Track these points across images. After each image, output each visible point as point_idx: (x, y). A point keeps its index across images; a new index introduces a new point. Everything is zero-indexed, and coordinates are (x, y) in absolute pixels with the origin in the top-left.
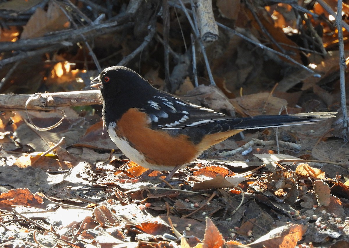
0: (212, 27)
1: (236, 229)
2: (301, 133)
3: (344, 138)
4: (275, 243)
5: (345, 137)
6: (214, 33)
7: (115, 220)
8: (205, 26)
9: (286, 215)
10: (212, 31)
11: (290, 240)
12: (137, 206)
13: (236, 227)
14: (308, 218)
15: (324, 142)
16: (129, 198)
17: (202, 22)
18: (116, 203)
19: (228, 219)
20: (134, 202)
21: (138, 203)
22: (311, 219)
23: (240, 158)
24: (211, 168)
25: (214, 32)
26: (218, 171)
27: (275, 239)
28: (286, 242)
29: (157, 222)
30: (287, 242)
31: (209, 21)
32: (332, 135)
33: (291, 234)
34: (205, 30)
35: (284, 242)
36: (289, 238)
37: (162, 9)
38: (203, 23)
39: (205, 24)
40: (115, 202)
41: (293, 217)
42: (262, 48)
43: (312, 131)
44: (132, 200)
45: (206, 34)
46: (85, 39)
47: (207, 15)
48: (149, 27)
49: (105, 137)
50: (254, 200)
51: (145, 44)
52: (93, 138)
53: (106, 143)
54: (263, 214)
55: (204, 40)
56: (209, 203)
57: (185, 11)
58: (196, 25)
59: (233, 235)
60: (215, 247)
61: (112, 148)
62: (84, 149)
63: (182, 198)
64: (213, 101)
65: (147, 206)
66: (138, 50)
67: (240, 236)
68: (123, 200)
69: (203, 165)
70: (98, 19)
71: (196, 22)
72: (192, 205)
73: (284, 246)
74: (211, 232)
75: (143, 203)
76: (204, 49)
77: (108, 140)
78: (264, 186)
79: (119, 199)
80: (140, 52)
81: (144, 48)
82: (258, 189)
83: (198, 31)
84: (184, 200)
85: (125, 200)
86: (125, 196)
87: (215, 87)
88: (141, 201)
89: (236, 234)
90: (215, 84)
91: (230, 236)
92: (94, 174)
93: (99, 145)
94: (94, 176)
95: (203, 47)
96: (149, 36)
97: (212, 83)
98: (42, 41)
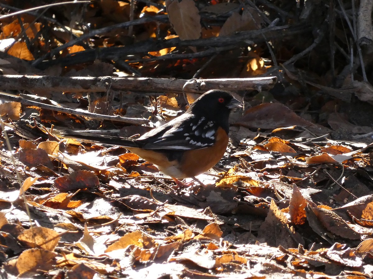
0: (368, 32)
1: (335, 197)
6: (369, 38)
8: (362, 31)
10: (367, 36)
12: (256, 174)
13: (334, 195)
16: (252, 168)
17: (361, 28)
19: (330, 188)
20: (255, 171)
21: (258, 172)
23: (369, 140)
24: (336, 147)
26: (341, 150)
27: (359, 205)
30: (370, 209)
31: (366, 27)
34: (362, 35)
35: (367, 208)
37: (328, 16)
38: (361, 29)
39: (362, 30)
40: (240, 170)
44: (254, 169)
45: (362, 38)
46: (266, 39)
47: (365, 23)
48: (318, 31)
49: (260, 118)
50: (355, 174)
51: (314, 45)
52: (252, 119)
53: (260, 124)
54: (359, 185)
55: (360, 44)
56: (317, 174)
57: (347, 18)
58: (355, 31)
59: (331, 201)
60: (300, 209)
61: (264, 127)
62: (241, 128)
63: (296, 169)
64: (363, 94)
65: (265, 174)
66: (307, 50)
67: (337, 202)
68: (247, 169)
69: (332, 144)
70: (274, 22)
71: (355, 28)
72: (302, 175)
73: (367, 212)
74: (297, 196)
75: (262, 172)
76: (360, 51)
77: (262, 121)
78: (368, 162)
79: (244, 167)
80: (309, 52)
81: (314, 49)
82: (362, 165)
83: (356, 36)
84: (297, 171)
85: (249, 169)
86: (249, 166)
87: (367, 83)
88: (260, 170)
89: (334, 200)
90: (367, 80)
91: (329, 202)
92: (234, 147)
93: (254, 125)
94: (233, 149)
95: (360, 49)
96: (318, 39)
97: (365, 80)
98: (229, 39)
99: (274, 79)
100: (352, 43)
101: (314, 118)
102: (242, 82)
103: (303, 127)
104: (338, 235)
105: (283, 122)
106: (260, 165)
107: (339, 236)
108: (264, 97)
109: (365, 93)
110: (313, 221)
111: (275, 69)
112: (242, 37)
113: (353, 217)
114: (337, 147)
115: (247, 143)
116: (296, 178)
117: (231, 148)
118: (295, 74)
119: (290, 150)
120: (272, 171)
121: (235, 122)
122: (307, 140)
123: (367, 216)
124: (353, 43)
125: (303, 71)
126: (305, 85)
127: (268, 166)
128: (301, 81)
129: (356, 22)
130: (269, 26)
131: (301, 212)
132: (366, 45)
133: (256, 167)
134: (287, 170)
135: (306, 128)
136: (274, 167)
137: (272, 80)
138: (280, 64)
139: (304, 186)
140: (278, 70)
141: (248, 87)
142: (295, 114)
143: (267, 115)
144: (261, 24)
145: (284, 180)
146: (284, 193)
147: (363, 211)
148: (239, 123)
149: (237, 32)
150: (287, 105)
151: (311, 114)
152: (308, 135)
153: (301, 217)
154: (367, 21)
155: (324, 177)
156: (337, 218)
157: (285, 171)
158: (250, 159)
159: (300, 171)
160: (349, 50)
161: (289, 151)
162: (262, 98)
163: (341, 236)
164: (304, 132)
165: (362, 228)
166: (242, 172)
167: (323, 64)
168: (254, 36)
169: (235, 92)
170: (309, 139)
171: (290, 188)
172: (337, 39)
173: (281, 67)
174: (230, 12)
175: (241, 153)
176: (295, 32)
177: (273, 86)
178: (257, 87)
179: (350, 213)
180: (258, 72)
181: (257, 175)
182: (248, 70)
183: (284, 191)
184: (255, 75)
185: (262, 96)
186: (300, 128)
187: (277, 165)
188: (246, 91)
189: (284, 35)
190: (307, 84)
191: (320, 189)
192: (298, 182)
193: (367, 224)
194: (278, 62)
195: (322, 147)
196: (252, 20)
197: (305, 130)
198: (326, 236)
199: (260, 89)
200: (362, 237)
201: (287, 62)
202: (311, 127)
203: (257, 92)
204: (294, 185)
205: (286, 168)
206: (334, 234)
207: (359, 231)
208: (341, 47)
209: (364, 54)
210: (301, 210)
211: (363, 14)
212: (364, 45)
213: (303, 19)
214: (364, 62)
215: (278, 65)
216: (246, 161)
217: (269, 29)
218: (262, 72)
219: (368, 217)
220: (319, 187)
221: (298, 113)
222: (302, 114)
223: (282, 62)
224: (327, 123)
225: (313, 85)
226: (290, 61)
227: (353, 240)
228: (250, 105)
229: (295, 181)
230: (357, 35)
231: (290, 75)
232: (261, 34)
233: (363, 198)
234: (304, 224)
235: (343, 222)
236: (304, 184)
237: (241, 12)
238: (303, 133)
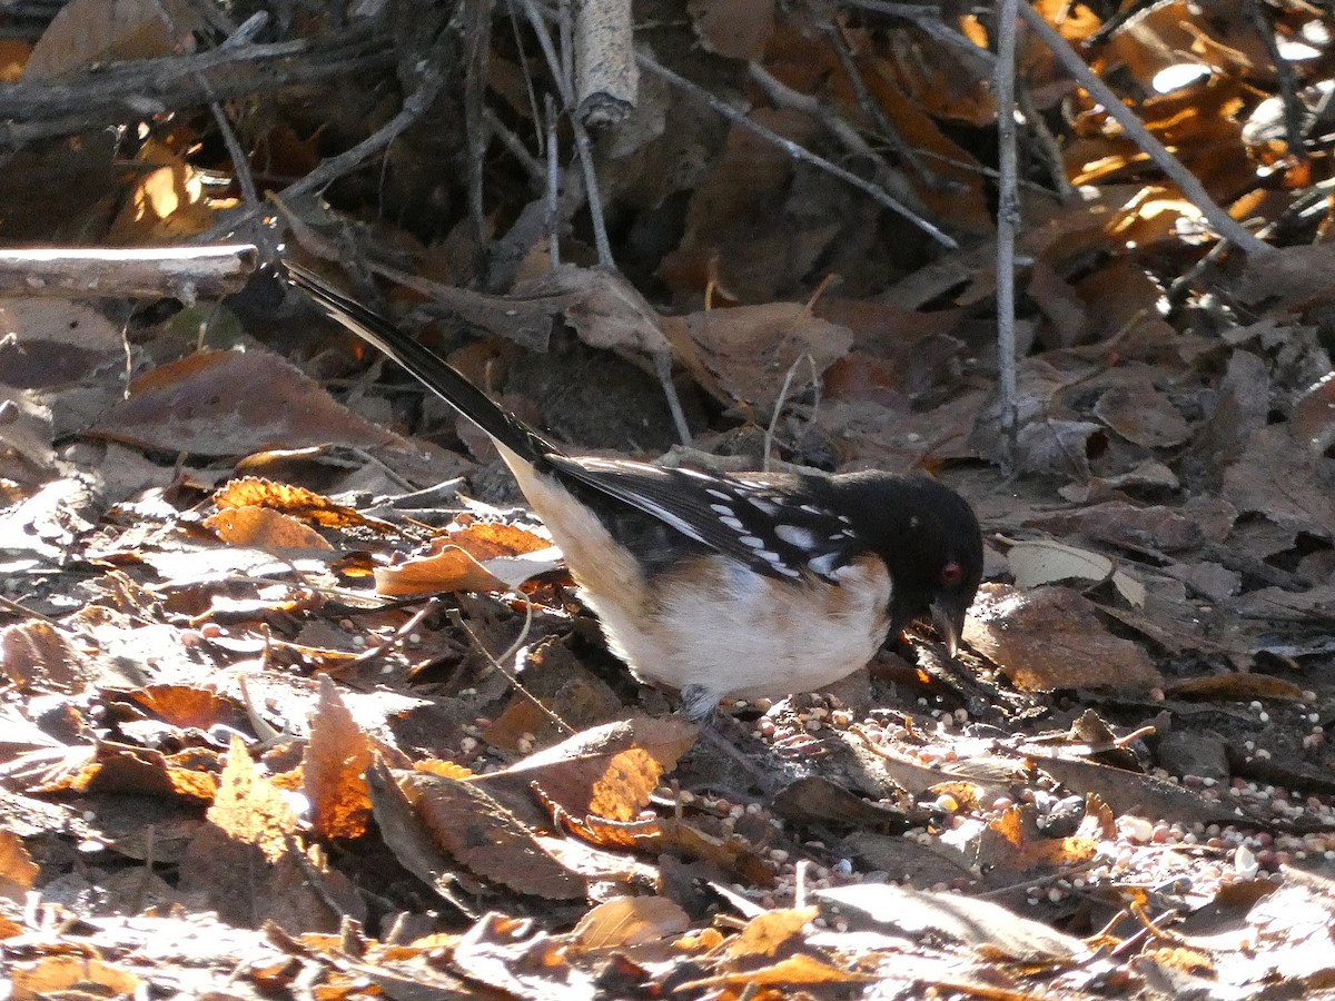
0: (617, 74)
1: (482, 727)
2: (878, 439)
3: (1002, 464)
4: (579, 776)
5: (1006, 460)
6: (618, 97)
7: (74, 673)
8: (593, 70)
10: (613, 90)
11: (634, 768)
12: (175, 635)
13: (481, 720)
16: (157, 608)
17: (589, 56)
18: (113, 621)
19: (464, 692)
20: (170, 620)
21: (181, 625)
22: (749, 709)
24: (492, 531)
25: (619, 92)
26: (512, 542)
27: (580, 761)
28: (617, 773)
29: (214, 687)
30: (623, 776)
31: (610, 54)
32: (972, 454)
33: (638, 750)
34: (593, 84)
35: (610, 776)
36: (630, 763)
37: (462, 7)
38: (591, 60)
39: (594, 64)
40: (110, 617)
42: (796, 155)
43: (913, 436)
44: (166, 614)
45: (594, 96)
46: (210, 93)
47: (608, 36)
48: (421, 65)
49: (187, 413)
50: (568, 636)
51: (402, 121)
52: (150, 414)
53: (187, 433)
54: (578, 681)
55: (585, 119)
56: (415, 638)
57: (535, 17)
58: (568, 68)
59: (469, 743)
60: (345, 774)
61: (205, 447)
62: (112, 449)
63: (332, 615)
64: (598, 318)
65: (208, 634)
66: (376, 139)
67: (491, 750)
68: (136, 611)
69: (477, 518)
70: (245, 26)
71: (567, 58)
72: (358, 640)
73: (610, 788)
74: (333, 722)
75: (198, 626)
76: (586, 148)
77: (196, 424)
79: (125, 608)
80: (383, 148)
81: (402, 135)
83: (570, 88)
84: (336, 622)
85: (143, 612)
86: (145, 599)
87: (612, 274)
88: (191, 619)
89: (480, 741)
90: (611, 262)
91: (458, 748)
92: (84, 526)
93: (165, 438)
94: (80, 535)
95: (583, 140)
96: (418, 95)
97: (602, 261)
98: (63, 92)
99: (245, 257)
100: (552, 113)
101: (403, 413)
102: (116, 265)
103: (358, 451)
104: (498, 880)
105: (278, 428)
106: (192, 599)
107: (503, 886)
108: (203, 327)
109: (602, 314)
110: (400, 827)
111: (248, 215)
112: (118, 84)
113: (556, 812)
114: (496, 532)
115: (137, 511)
116: (335, 653)
117: (73, 530)
118: (327, 232)
119: (310, 540)
120: (235, 622)
121: (87, 426)
122: (376, 500)
123: (610, 807)
124: (556, 116)
125: (360, 224)
126: (368, 280)
127: (222, 604)
128: (352, 263)
129: (572, 35)
130: (226, 45)
131: (351, 789)
132: (610, 123)
133: (171, 606)
134: (296, 621)
135: (370, 452)
136: (246, 605)
137: (239, 261)
138: (269, 194)
139: (360, 685)
140: (262, 216)
141: (143, 285)
142: (327, 396)
143: (215, 401)
144: (196, 34)
145: (285, 658)
146: (277, 713)
147: (595, 785)
148: (102, 431)
149: (96, 66)
150: (294, 361)
151: (393, 398)
152: (381, 480)
153: (352, 809)
154: (613, 29)
155: (442, 647)
156: (491, 814)
157: (285, 624)
158: (150, 573)
159: (349, 624)
160: (540, 142)
161: (302, 543)
162: (197, 331)
163: (510, 883)
164: (366, 468)
165: (593, 855)
166: (116, 624)
167: (438, 196)
168: (162, 81)
169: (89, 304)
170: (385, 497)
171: (305, 692)
172: (492, 98)
173: (272, 205)
175: (113, 549)
176: (330, 68)
177: (242, 285)
178: (176, 287)
179: (543, 793)
180: (179, 224)
181: (178, 639)
182: (139, 216)
183: (277, 708)
184: (166, 235)
185: (199, 321)
186: (349, 456)
187: (258, 597)
188: (132, 300)
189: (283, 78)
190: (378, 278)
191: (424, 695)
192: (340, 668)
193: (612, 836)
194: (261, 187)
195: (438, 530)
196: (158, 17)
197: (365, 462)
198: (453, 886)
199: (188, 294)
200: (594, 892)
201: (296, 188)
202: (391, 448)
203: (176, 305)
204: (323, 679)
205: (296, 612)
206: (485, 879)
207: (580, 866)
208: (511, 127)
209: (599, 158)
210: (349, 782)
212: (600, 122)
213: (363, 17)
214: (600, 190)
215: (261, 197)
216: (133, 583)
217: (224, 53)
218: (195, 223)
219: (615, 808)
220: (421, 688)
221: (339, 392)
222: (356, 395)
223: (278, 188)
224: (454, 435)
225: (399, 278)
226: (308, 181)
227: (556, 903)
228: (148, 359)
229: (330, 663)
230: (573, 84)
231: (306, 238)
232: (191, 75)
233: (597, 734)
234: (363, 835)
235: (516, 829)
236: (363, 676)
238: (359, 473)
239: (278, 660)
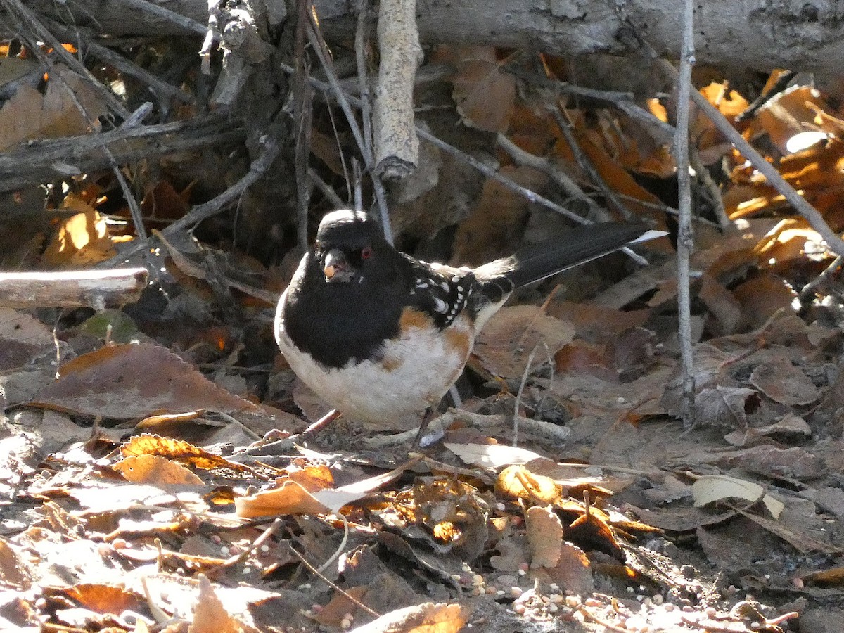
0: (404, 143)
1: (315, 612)
2: (595, 402)
3: (684, 419)
5: (687, 415)
6: (405, 160)
7: (23, 576)
8: (386, 141)
9: (448, 584)
10: (401, 155)
12: (94, 548)
13: (315, 606)
14: (501, 593)
15: (631, 426)
16: (80, 528)
17: (383, 131)
18: (49, 538)
19: (302, 586)
20: (90, 537)
21: (98, 540)
22: (507, 596)
24: (319, 472)
25: (405, 156)
29: (123, 585)
31: (399, 129)
32: (663, 412)
33: (427, 627)
34: (386, 150)
37: (291, 97)
38: (385, 134)
39: (387, 137)
40: (47, 536)
41: (465, 590)
42: (533, 200)
43: (621, 400)
44: (87, 533)
45: (386, 159)
46: (113, 160)
47: (396, 116)
48: (263, 138)
49: (102, 387)
50: (375, 546)
51: (250, 178)
52: (74, 389)
53: (102, 403)
54: (384, 576)
55: (382, 174)
56: (265, 548)
57: (344, 103)
58: (368, 139)
61: (113, 414)
62: (47, 415)
63: (204, 532)
65: (117, 547)
66: (231, 191)
67: (321, 627)
68: (65, 531)
69: (308, 462)
70: (136, 113)
71: (367, 133)
72: (225, 550)
74: (209, 610)
75: (110, 541)
76: (382, 196)
77: (108, 397)
78: (409, 513)
79: (56, 528)
80: (237, 197)
81: (251, 188)
82: (392, 521)
83: (370, 154)
84: (209, 537)
85: (70, 531)
86: (71, 522)
88: (104, 536)
89: (313, 621)
92: (28, 470)
93: (85, 406)
94: (24, 476)
95: (380, 190)
96: (261, 160)
98: (8, 160)
99: (140, 277)
100: (358, 172)
101: (255, 387)
102: (48, 285)
103: (224, 414)
105: (166, 398)
106: (106, 522)
108: (110, 327)
111: (140, 247)
112: (47, 155)
114: (323, 472)
115: (65, 459)
116: (208, 560)
117: (20, 473)
118: (197, 259)
119: (189, 478)
120: (137, 538)
121: (30, 399)
122: (236, 450)
124: (360, 174)
125: (220, 252)
126: (227, 293)
127: (126, 525)
128: (216, 281)
129: (371, 115)
130: (124, 125)
132: (399, 178)
133: (90, 526)
134: (179, 536)
135: (232, 415)
136: (143, 526)
137: (135, 280)
138: (154, 230)
139: (227, 582)
140: (149, 247)
141: (65, 298)
142: (201, 375)
143: (121, 379)
144: (101, 119)
145: (175, 565)
146: (169, 603)
148: (40, 402)
149: (31, 142)
150: (175, 351)
151: (247, 376)
152: (238, 436)
154: (400, 111)
155: (285, 555)
157: (173, 539)
158: (74, 504)
159: (218, 538)
160: (350, 192)
161: (183, 481)
162: (106, 330)
164: (229, 426)
166: (52, 540)
167: (275, 231)
168: (78, 152)
169: (28, 312)
170: (242, 448)
171: (188, 587)
172: (314, 162)
173: (157, 240)
174: (12, 85)
175: (48, 486)
176: (199, 141)
177: (137, 297)
178: (91, 299)
180: (91, 254)
181: (96, 550)
182: (62, 249)
183: (168, 599)
184: (81, 262)
185: (106, 322)
186: (218, 419)
187: (152, 520)
188: (59, 309)
189: (164, 148)
190: (233, 290)
191: (273, 589)
192: (214, 569)
194: (149, 226)
195: (280, 470)
196: (75, 106)
197: (228, 422)
199: (99, 304)
201: (175, 227)
202: (247, 412)
203: (90, 312)
204: (201, 578)
205: (180, 530)
208: (328, 182)
209: (391, 203)
211: (390, 91)
212: (392, 178)
213: (221, 105)
214: (392, 226)
215: (149, 234)
216: (62, 511)
217: (122, 132)
218: (102, 253)
220: (272, 583)
221: (208, 372)
222: (220, 375)
223: (161, 227)
224: (292, 402)
225: (249, 291)
226: (183, 222)
228: (71, 351)
229: (206, 567)
230: (372, 150)
231: (181, 263)
232: (99, 148)
233: (398, 616)
236: (229, 576)
237: (42, 86)
238: (222, 431)
239: (169, 565)
